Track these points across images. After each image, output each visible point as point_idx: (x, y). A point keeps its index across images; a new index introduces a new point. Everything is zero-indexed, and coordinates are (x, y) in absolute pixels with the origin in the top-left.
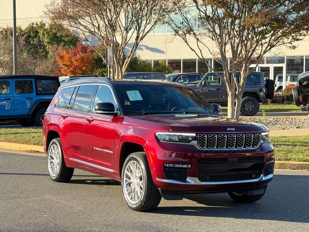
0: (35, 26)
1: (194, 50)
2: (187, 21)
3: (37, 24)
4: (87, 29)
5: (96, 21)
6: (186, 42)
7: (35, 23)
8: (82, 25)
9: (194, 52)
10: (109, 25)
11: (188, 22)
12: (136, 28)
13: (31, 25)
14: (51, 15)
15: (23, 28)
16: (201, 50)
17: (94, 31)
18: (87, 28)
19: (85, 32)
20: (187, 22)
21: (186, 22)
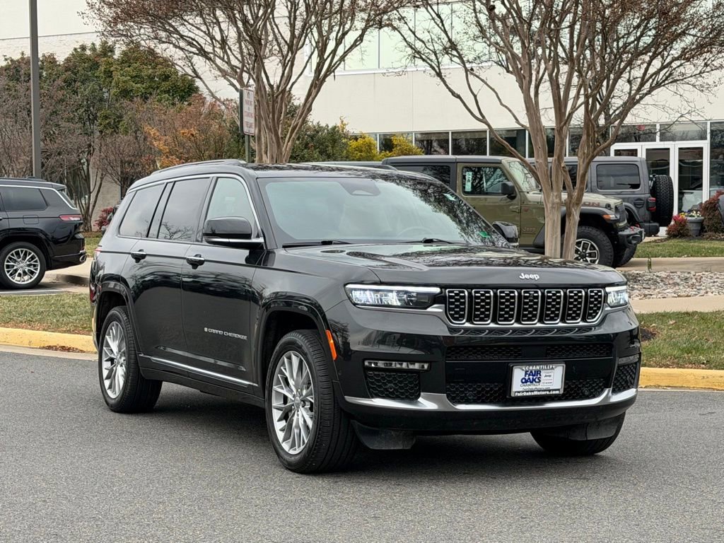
0: (88, 52)
1: (458, 97)
2: (442, 21)
3: (93, 49)
4: (195, 47)
5: (217, 29)
6: (439, 74)
7: (89, 45)
8: (182, 37)
9: (459, 100)
10: (247, 35)
11: (443, 25)
12: (317, 46)
13: (79, 50)
14: (107, 10)
15: (61, 58)
16: (475, 96)
17: (212, 51)
18: (195, 43)
19: (191, 52)
20: (440, 25)
21: (438, 25)
